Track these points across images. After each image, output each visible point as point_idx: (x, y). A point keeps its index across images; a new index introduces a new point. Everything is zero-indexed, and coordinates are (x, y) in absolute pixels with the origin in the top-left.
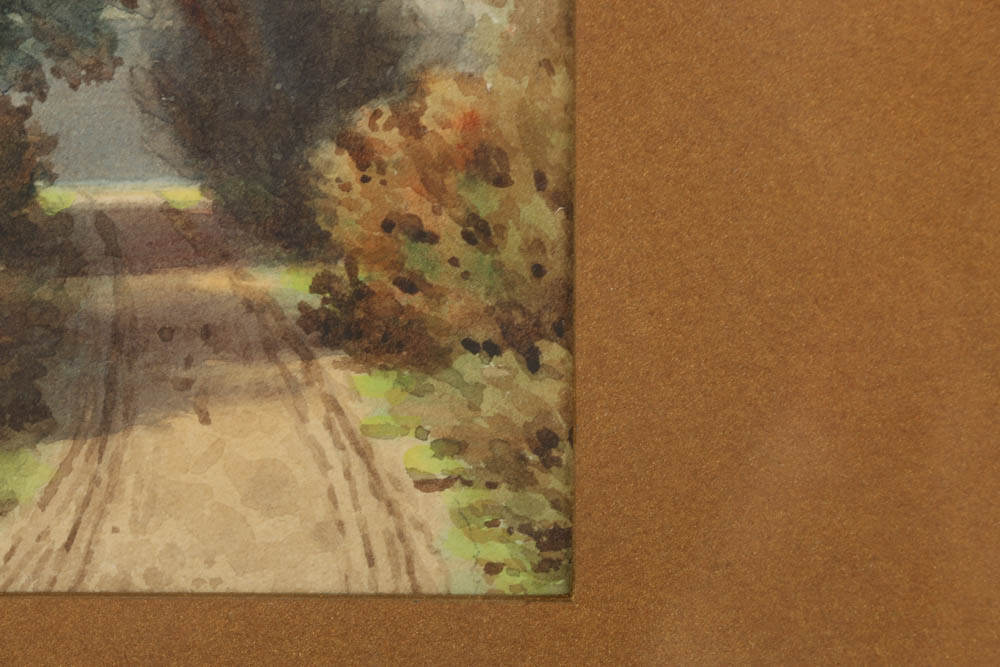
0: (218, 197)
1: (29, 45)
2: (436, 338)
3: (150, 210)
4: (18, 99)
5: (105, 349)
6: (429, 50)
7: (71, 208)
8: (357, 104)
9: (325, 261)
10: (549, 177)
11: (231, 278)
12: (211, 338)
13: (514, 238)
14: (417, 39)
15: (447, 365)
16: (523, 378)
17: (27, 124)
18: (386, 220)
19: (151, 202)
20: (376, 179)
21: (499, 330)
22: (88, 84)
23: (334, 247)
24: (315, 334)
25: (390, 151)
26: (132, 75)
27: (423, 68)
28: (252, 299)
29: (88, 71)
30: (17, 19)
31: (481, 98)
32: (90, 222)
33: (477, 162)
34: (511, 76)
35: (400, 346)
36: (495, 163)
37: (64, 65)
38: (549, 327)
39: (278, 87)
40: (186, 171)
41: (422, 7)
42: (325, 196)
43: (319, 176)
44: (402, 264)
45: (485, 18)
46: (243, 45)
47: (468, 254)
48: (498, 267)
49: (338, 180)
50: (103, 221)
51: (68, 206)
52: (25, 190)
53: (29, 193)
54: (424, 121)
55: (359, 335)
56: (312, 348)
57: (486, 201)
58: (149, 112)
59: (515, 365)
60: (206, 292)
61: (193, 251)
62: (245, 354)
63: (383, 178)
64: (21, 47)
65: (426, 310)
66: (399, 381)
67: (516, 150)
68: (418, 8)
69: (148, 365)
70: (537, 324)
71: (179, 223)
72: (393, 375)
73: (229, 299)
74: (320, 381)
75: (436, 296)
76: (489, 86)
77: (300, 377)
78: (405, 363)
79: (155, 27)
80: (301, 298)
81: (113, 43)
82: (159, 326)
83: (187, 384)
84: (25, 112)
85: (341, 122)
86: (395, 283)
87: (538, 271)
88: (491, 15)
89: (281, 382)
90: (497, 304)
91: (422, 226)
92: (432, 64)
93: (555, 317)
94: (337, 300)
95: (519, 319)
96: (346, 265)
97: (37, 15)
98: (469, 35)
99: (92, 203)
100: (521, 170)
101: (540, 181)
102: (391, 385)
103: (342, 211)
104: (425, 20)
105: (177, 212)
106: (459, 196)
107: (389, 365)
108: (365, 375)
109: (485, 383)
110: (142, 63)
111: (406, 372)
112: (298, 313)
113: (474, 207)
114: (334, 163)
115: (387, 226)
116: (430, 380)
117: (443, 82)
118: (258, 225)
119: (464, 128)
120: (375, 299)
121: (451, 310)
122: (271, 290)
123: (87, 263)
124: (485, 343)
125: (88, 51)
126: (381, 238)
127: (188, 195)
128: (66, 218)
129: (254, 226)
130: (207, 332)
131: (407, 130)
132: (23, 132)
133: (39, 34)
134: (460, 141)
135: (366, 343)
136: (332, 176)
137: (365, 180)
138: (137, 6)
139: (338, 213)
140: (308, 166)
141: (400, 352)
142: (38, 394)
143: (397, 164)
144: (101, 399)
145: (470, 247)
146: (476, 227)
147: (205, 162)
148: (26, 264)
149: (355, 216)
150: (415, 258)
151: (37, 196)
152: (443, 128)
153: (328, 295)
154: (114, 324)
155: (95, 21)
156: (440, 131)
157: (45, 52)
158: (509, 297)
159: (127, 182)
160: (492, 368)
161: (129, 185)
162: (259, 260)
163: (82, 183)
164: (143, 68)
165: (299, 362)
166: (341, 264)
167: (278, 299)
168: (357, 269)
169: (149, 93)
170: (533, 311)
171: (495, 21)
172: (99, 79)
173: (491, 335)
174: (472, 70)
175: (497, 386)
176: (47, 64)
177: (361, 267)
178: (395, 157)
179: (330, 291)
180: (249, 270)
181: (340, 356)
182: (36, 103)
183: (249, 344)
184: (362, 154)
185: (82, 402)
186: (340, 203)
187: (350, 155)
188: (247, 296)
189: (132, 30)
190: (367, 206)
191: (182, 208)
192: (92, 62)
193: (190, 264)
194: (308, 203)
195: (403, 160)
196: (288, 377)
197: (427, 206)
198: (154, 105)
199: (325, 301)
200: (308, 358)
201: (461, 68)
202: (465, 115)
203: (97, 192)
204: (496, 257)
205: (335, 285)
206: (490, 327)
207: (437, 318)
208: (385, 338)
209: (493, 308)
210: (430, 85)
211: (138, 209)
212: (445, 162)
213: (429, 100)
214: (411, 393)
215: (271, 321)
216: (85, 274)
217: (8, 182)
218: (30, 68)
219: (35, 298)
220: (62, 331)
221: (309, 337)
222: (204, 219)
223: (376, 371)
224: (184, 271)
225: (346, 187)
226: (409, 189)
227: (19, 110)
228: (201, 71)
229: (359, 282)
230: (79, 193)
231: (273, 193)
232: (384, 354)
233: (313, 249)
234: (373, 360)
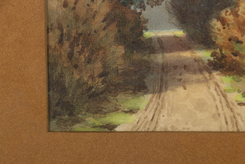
0: (188, 33)
2: (242, 67)
3: (171, 37)
4: (138, 10)
5: (160, 72)
7: (152, 37)
8: (222, 9)
9: (214, 49)
11: (191, 54)
17: (141, 16)
18: (229, 38)
19: (171, 35)
20: (227, 28)
22: (156, 6)
23: (216, 45)
24: (212, 67)
25: (230, 21)
26: (166, 4)
28: (196, 58)
29: (155, 3)
32: (156, 40)
35: (233, 70)
37: (150, 2)
39: (202, 5)
40: (179, 27)
42: (214, 33)
43: (213, 28)
44: (234, 49)
49: (217, 28)
50: (159, 40)
51: (151, 36)
52: (140, 33)
53: (142, 33)
54: (239, 13)
55: (223, 67)
56: (211, 70)
58: (170, 13)
60: (185, 57)
61: (181, 47)
62: (195, 72)
63: (229, 28)
65: (240, 61)
66: (233, 78)
69: (171, 75)
71: (178, 40)
72: (232, 77)
73: (190, 58)
74: (213, 79)
75: (242, 57)
77: (208, 78)
78: (235, 74)
80: (208, 58)
82: (173, 66)
83: (180, 80)
84: (140, 13)
85: (218, 14)
86: (232, 54)
89: (204, 79)
91: (238, 39)
94: (217, 58)
96: (220, 50)
99: (157, 36)
102: (231, 79)
103: (218, 36)
105: (177, 37)
107: (230, 74)
108: (225, 77)
110: (169, 0)
111: (235, 76)
112: (208, 62)
114: (216, 24)
115: (230, 40)
116: (241, 78)
117: (244, 3)
118: (198, 40)
120: (227, 58)
122: (201, 56)
123: (155, 50)
126: (228, 43)
127: (180, 33)
128: (150, 39)
129: (196, 41)
130: (185, 67)
131: (235, 15)
132: (140, 18)
135: (225, 69)
136: (216, 27)
137: (224, 28)
139: (217, 37)
140: (210, 25)
141: (233, 71)
142: (144, 83)
143: (232, 24)
144: (160, 84)
147: (184, 25)
148: (141, 51)
149: (222, 37)
150: (237, 47)
151: (144, 34)
152: (244, 15)
153: (215, 57)
154: (162, 65)
156: (243, 15)
161: (165, 31)
162: (197, 49)
163: (154, 31)
164: (169, 2)
165: (208, 74)
166: (218, 49)
167: (203, 58)
168: (222, 51)
169: (170, 8)
172: (158, 5)
176: (146, 2)
178: (232, 22)
180: (195, 51)
181: (218, 72)
182: (143, 11)
184: (223, 22)
185: (155, 84)
186: (218, 34)
187: (220, 22)
188: (195, 58)
190: (225, 35)
191: (179, 36)
192: (156, 1)
193: (181, 50)
194: (210, 34)
195: (234, 23)
196: (205, 78)
197: (240, 34)
198: (171, 11)
199: (214, 59)
200: (210, 73)
203: (158, 33)
205: (217, 55)
207: (242, 62)
208: (229, 68)
210: (240, 4)
211: (168, 37)
212: (244, 23)
213: (240, 8)
214: (236, 81)
215: (201, 64)
216: (155, 53)
217: (136, 31)
218: (141, 3)
219: (143, 59)
220: (149, 67)
221: (210, 68)
222: (184, 39)
223: (227, 76)
224: (179, 52)
225: (219, 30)
226: (235, 30)
227: (139, 13)
228: (183, 2)
229: (223, 54)
230: (153, 33)
231: (201, 32)
232: (229, 72)
233: (211, 46)
234: (227, 73)
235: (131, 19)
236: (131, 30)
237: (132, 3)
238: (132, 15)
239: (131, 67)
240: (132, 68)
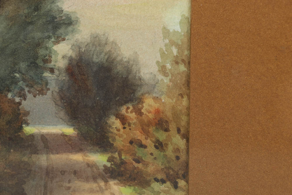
0: (79, 132)
1: (21, 83)
2: (146, 177)
3: (58, 135)
4: (17, 100)
5: (44, 177)
6: (145, 89)
7: (34, 133)
8: (122, 105)
9: (112, 152)
10: (181, 129)
11: (83, 157)
12: (77, 174)
13: (170, 148)
14: (141, 86)
15: (149, 185)
16: (172, 190)
17: (20, 107)
18: (131, 140)
19: (58, 132)
20: (128, 128)
21: (165, 176)
22: (39, 96)
23: (114, 148)
24: (109, 174)
25: (132, 120)
26: (53, 93)
27: (142, 95)
28: (89, 163)
29: (39, 92)
30: (17, 75)
31: (160, 104)
32: (39, 138)
33: (159, 124)
34: (170, 98)
35: (135, 179)
36: (165, 124)
37: (32, 90)
38: (181, 175)
39: (98, 99)
40: (69, 124)
41: (142, 76)
42: (112, 133)
43: (110, 126)
44: (136, 154)
45: (162, 80)
46: (87, 86)
47: (156, 152)
48: (165, 156)
49: (116, 128)
50: (44, 138)
51: (33, 133)
52: (19, 127)
53: (21, 128)
54: (143, 111)
55: (122, 175)
56: (107, 179)
57: (162, 136)
58: (58, 105)
59: (170, 186)
60: (75, 160)
61: (71, 148)
62: (87, 180)
63: (130, 128)
64: (18, 84)
65: (143, 169)
66: (134, 190)
67: (171, 121)
68: (141, 76)
69: (57, 182)
70: (177, 174)
71: (67, 139)
72: (132, 188)
73: (82, 163)
74: (110, 189)
75: (146, 165)
76: (163, 101)
77: (104, 187)
78: (136, 184)
79: (60, 79)
80: (104, 163)
81: (47, 84)
82: (60, 170)
83: (69, 188)
84: (20, 104)
85: (117, 110)
86: (133, 160)
87: (178, 158)
88: (164, 79)
89: (98, 189)
90: (165, 167)
91: (142, 143)
92: (145, 94)
93: (183, 172)
94: (115, 164)
95: (172, 173)
96: (118, 154)
97: (23, 74)
98: (157, 85)
99: (40, 132)
100: (173, 127)
101: (179, 131)
102: (132, 191)
103: (117, 137)
104: (143, 80)
105: (66, 136)
106: (153, 134)
107: (131, 185)
108: (124, 187)
109: (161, 191)
110: (56, 90)
111: (137, 187)
112: (103, 168)
113: (158, 138)
114: (115, 123)
115: (131, 142)
116: (144, 190)
117: (149, 99)
118: (91, 140)
119: (155, 113)
120: (127, 164)
121: (151, 169)
122: (95, 161)
123: (38, 150)
124: (161, 179)
125: (39, 86)
126: (129, 146)
127: (70, 131)
128: (32, 136)
129: (90, 141)
130: (75, 173)
131: (137, 113)
132: (19, 110)
133: (24, 80)
134: (154, 117)
135: (124, 178)
136: (114, 127)
137: (124, 128)
138: (54, 73)
139: (116, 138)
140: (107, 123)
141: (135, 181)
142: (23, 189)
143: (134, 124)
144: (43, 191)
145: (157, 150)
146: (158, 144)
147: (75, 121)
148: (20, 150)
149: (121, 139)
150: (140, 153)
151: (23, 129)
152: (149, 113)
153: (112, 163)
154: (47, 169)
155: (41, 77)
156: (147, 114)
157: (26, 85)
158: (169, 165)
159: (51, 126)
160: (163, 187)
161: (51, 127)
162: (91, 151)
163: (37, 126)
164: (56, 92)
165: (104, 183)
166: (117, 153)
167: (97, 163)
168: (121, 155)
169: (58, 99)
170: (176, 170)
171: (165, 81)
172: (42, 94)
173: (163, 177)
174: (158, 96)
175: (164, 193)
176: (27, 89)
177: (123, 155)
178: (133, 122)
179: (113, 162)
180: (89, 154)
181: (116, 181)
182: (23, 101)
183: (88, 177)
184: (124, 120)
185: (37, 192)
186: (116, 135)
187: (120, 120)
188: (88, 162)
189: (53, 80)
190: (125, 136)
191: (68, 134)
192: (40, 89)
193: (71, 152)
194: (107, 134)
195: (136, 122)
196: (100, 187)
197: (144, 137)
198: (59, 103)
199: (112, 164)
200: (106, 182)
201: (154, 95)
202: (155, 109)
203: (42, 129)
204: (165, 153)
205: (115, 160)
206: (162, 174)
207: (146, 171)
208: (130, 177)
209: (164, 169)
210: (145, 100)
211: (54, 135)
212: (149, 124)
213: (144, 105)
214: (138, 194)
215: (95, 170)
216: (38, 154)
217: (14, 125)
218: (21, 90)
219: (22, 160)
220: (30, 170)
221: (107, 175)
222: (75, 138)
223: (127, 187)
224: (68, 154)
225: (118, 130)
226: (138, 131)
227: (18, 103)
228: (74, 93)
229: (122, 159)
230: (36, 129)
231: (96, 131)
232: (129, 181)
233: (108, 148)
234: (126, 183)
235: (8, 110)
236: (7, 124)
237: (9, 91)
238: (9, 105)
239: (7, 169)
240: (9, 171)
